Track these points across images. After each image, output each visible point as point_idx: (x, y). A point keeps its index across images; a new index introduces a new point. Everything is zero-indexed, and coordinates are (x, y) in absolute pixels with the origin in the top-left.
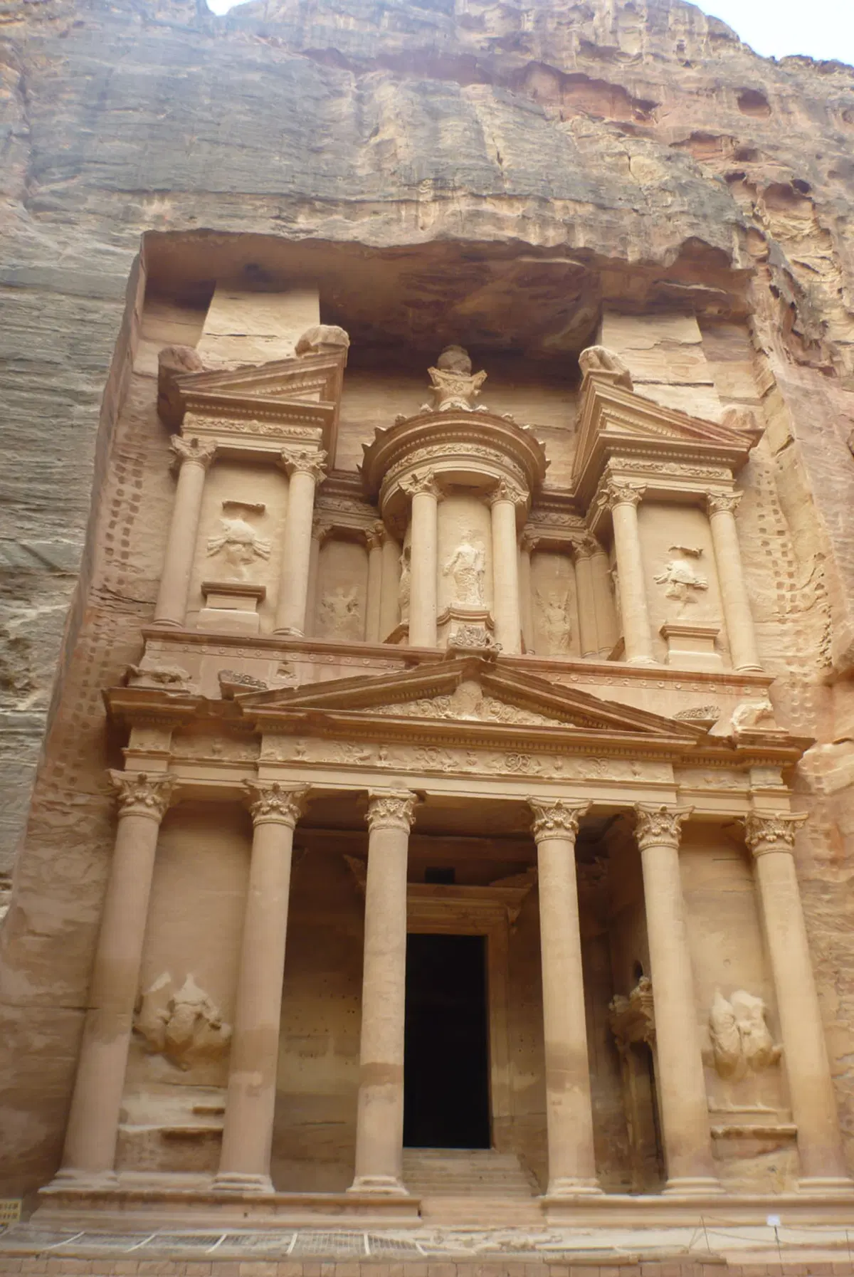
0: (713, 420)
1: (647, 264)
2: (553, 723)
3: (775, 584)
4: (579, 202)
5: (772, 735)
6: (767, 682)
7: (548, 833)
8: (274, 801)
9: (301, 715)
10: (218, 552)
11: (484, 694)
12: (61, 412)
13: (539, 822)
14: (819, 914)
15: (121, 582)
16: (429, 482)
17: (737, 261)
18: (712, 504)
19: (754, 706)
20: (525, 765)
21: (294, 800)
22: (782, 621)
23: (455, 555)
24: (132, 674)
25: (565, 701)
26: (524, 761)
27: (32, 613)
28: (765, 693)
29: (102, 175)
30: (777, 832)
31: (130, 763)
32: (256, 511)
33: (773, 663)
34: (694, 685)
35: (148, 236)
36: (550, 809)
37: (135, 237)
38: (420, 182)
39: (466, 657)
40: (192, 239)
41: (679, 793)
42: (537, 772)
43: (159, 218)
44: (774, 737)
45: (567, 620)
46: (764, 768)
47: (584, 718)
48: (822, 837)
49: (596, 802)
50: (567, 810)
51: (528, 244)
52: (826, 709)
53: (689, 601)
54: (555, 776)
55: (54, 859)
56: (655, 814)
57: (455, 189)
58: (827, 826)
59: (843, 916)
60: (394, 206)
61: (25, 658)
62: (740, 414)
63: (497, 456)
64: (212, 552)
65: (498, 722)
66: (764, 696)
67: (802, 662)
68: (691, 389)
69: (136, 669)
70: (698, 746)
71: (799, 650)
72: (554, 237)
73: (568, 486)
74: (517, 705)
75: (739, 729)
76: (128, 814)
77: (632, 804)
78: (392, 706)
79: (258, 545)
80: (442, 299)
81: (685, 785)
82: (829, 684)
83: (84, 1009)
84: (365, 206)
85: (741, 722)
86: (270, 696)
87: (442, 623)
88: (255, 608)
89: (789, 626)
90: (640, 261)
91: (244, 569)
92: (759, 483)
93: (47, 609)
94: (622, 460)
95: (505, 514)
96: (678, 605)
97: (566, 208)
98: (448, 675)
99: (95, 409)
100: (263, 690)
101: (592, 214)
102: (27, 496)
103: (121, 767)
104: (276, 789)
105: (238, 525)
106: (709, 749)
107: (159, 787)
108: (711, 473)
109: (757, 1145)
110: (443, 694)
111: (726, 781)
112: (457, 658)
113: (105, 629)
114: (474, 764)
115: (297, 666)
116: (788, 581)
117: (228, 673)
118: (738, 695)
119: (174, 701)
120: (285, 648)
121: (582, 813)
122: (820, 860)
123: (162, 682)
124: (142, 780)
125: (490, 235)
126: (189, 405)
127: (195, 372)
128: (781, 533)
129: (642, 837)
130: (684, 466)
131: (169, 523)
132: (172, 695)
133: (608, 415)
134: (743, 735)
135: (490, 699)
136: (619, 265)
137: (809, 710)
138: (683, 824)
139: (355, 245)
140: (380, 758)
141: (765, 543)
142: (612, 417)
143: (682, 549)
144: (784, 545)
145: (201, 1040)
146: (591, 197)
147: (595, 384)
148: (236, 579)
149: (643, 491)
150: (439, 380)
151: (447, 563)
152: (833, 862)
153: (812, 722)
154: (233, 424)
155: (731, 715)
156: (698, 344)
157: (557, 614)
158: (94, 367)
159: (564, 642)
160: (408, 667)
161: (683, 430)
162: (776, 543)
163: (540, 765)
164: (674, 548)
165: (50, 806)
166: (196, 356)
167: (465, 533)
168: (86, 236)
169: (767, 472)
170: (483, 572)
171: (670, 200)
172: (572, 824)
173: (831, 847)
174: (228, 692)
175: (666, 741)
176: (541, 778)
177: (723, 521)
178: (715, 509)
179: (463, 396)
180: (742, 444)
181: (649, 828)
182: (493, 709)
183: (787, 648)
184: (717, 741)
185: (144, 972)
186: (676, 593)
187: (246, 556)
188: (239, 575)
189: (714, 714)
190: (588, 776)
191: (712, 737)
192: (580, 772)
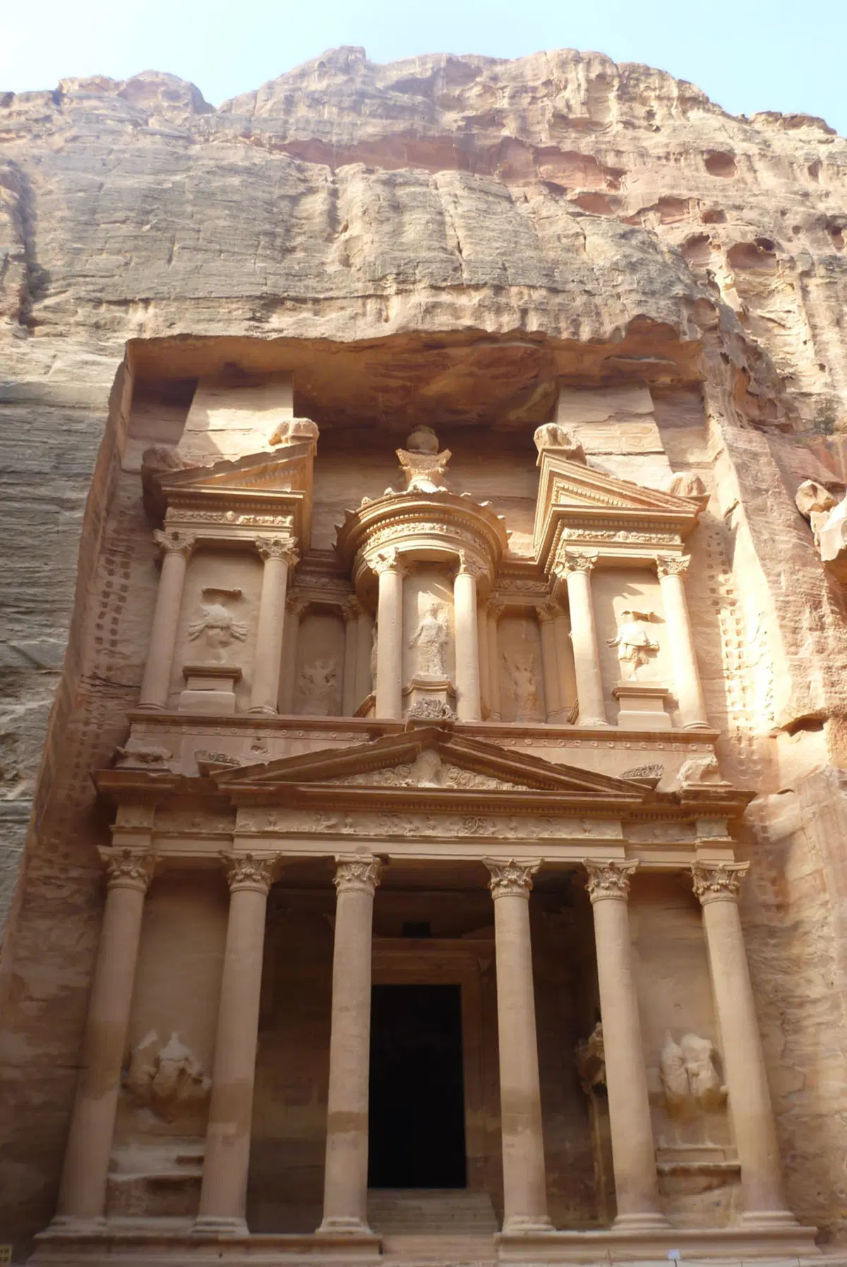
0: (662, 489)
1: (598, 342)
2: (506, 787)
3: (724, 642)
4: (533, 287)
5: (714, 789)
6: (712, 739)
7: (502, 890)
8: (248, 870)
9: (271, 788)
10: (198, 637)
11: (443, 762)
12: (48, 518)
13: (494, 880)
14: (766, 959)
15: (109, 668)
16: (394, 560)
17: (685, 334)
18: (662, 568)
19: (699, 762)
20: (482, 827)
21: (266, 868)
22: (730, 677)
23: (419, 628)
24: (119, 757)
25: (518, 765)
26: (481, 824)
27: (20, 709)
28: (710, 749)
29: (91, 287)
30: (720, 881)
31: (117, 839)
32: (233, 597)
33: (720, 718)
34: (642, 744)
35: (133, 344)
36: (504, 867)
37: (120, 345)
38: (384, 277)
39: (424, 728)
40: (173, 343)
41: (628, 849)
42: (493, 833)
43: (141, 327)
44: (715, 792)
45: (532, 681)
46: (709, 822)
47: (537, 781)
48: (768, 885)
49: (547, 860)
50: (520, 868)
51: (484, 332)
53: (640, 663)
54: (509, 836)
55: (50, 929)
56: (604, 869)
57: (415, 282)
58: (773, 873)
59: (789, 960)
60: (360, 301)
61: (14, 751)
62: (687, 482)
63: (457, 533)
64: (193, 637)
65: (455, 787)
66: (710, 751)
67: (749, 717)
68: (642, 458)
69: (122, 750)
70: (644, 803)
71: (746, 705)
72: (508, 322)
73: (531, 554)
74: (474, 771)
75: (685, 785)
76: (115, 887)
77: (582, 860)
78: (357, 776)
79: (235, 628)
80: (409, 384)
81: (634, 840)
82: (773, 737)
83: (77, 1067)
84: (332, 302)
85: (687, 778)
86: (243, 772)
87: (405, 695)
88: (231, 687)
89: (737, 681)
90: (592, 340)
91: (223, 652)
92: (709, 545)
93: (33, 705)
94: (575, 531)
97: (520, 294)
98: (410, 745)
99: (79, 514)
100: (236, 767)
101: (545, 297)
102: (17, 599)
103: (109, 843)
104: (249, 858)
105: (217, 611)
106: (654, 805)
107: (143, 860)
108: (660, 539)
109: (703, 1181)
110: (403, 763)
111: (674, 835)
112: (416, 729)
113: (95, 713)
114: (434, 828)
115: (269, 742)
116: (735, 638)
117: (204, 753)
118: (686, 751)
119: (154, 780)
120: (259, 725)
121: (534, 870)
122: (767, 906)
123: (146, 762)
124: (127, 855)
125: (448, 325)
126: (170, 500)
127: (175, 470)
128: (729, 592)
129: (593, 890)
130: (634, 534)
131: (153, 612)
132: (153, 775)
133: (561, 488)
134: (686, 791)
135: (448, 766)
136: (573, 345)
137: (756, 763)
138: (630, 877)
139: (323, 341)
140: (346, 826)
141: (715, 603)
142: (567, 490)
144: (732, 604)
145: (185, 1093)
146: (544, 281)
147: (548, 460)
148: (214, 662)
149: (594, 560)
150: (406, 460)
151: (412, 637)
152: (780, 908)
153: (758, 774)
154: (211, 516)
155: (678, 771)
156: (651, 414)
157: (523, 676)
158: (78, 475)
159: (529, 704)
160: (371, 739)
161: (634, 499)
162: (725, 602)
163: (495, 826)
165: (47, 881)
166: (177, 455)
168: (76, 348)
169: (717, 534)
170: (446, 643)
171: (620, 279)
172: (525, 881)
173: (777, 894)
174: (204, 769)
175: (613, 799)
176: (497, 838)
178: (665, 573)
179: (428, 474)
180: (690, 510)
181: (599, 883)
182: (451, 775)
183: (735, 703)
184: (662, 797)
185: (133, 1033)
186: (628, 656)
187: (224, 639)
188: (218, 657)
189: (659, 772)
190: (541, 836)
191: (658, 794)
192: (533, 832)
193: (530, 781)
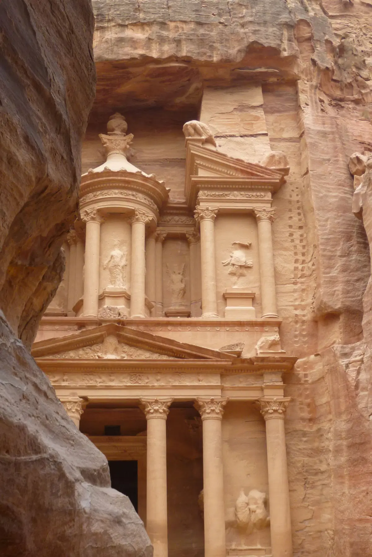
0: (261, 164)
1: (226, 62)
2: (155, 356)
3: (294, 261)
4: (185, 22)
6: (279, 324)
7: (151, 415)
11: (119, 342)
13: (147, 410)
14: (300, 449)
16: (94, 215)
17: (285, 50)
18: (258, 216)
19: (269, 338)
20: (140, 379)
22: (295, 283)
23: (110, 257)
25: (161, 344)
26: (140, 378)
28: (276, 330)
30: (274, 408)
33: (285, 310)
34: (237, 328)
36: (152, 402)
39: (108, 324)
41: (223, 389)
42: (147, 383)
45: (184, 281)
46: (271, 373)
47: (173, 352)
48: (306, 407)
49: (176, 398)
50: (161, 403)
51: (152, 58)
52: (313, 335)
53: (242, 275)
54: (156, 384)
56: (208, 402)
57: (109, 21)
58: (308, 401)
59: (312, 449)
62: (277, 158)
63: (133, 195)
66: (276, 331)
67: (303, 308)
68: (253, 139)
70: (233, 364)
71: (302, 301)
72: (168, 50)
73: (184, 201)
75: (258, 352)
77: (195, 397)
78: (70, 352)
81: (227, 385)
82: (315, 321)
85: (261, 348)
87: (101, 299)
89: (299, 285)
90: (221, 61)
92: (291, 196)
94: (206, 192)
95: (139, 229)
96: (234, 278)
97: (177, 27)
98: (99, 334)
101: (193, 30)
106: (239, 365)
108: (258, 196)
110: (97, 344)
111: (252, 382)
112: (103, 325)
114: (113, 380)
116: (301, 258)
118: (262, 331)
121: (169, 404)
122: (303, 419)
125: (128, 55)
128: (301, 228)
129: (203, 414)
130: (242, 193)
133: (200, 164)
135: (123, 345)
136: (209, 64)
137: (304, 336)
138: (223, 407)
140: (64, 381)
141: (291, 235)
142: (202, 165)
143: (239, 244)
144: (301, 236)
147: (190, 146)
149: (216, 211)
150: (105, 140)
151: (105, 262)
152: (310, 420)
153: (305, 343)
155: (256, 344)
156: (261, 106)
157: (177, 277)
159: (180, 295)
160: (78, 330)
161: (242, 171)
162: (297, 234)
163: (148, 379)
164: (235, 244)
167: (116, 242)
169: (297, 188)
170: (126, 265)
171: (245, 11)
172: (163, 410)
173: (310, 412)
175: (215, 363)
176: (148, 386)
177: (265, 226)
178: (260, 218)
179: (120, 149)
180: (276, 177)
181: (205, 410)
182: (124, 350)
183: (296, 299)
184: (244, 361)
186: (234, 272)
189: (242, 347)
190: (174, 384)
191: (241, 359)
192: (170, 382)
193: (169, 353)
